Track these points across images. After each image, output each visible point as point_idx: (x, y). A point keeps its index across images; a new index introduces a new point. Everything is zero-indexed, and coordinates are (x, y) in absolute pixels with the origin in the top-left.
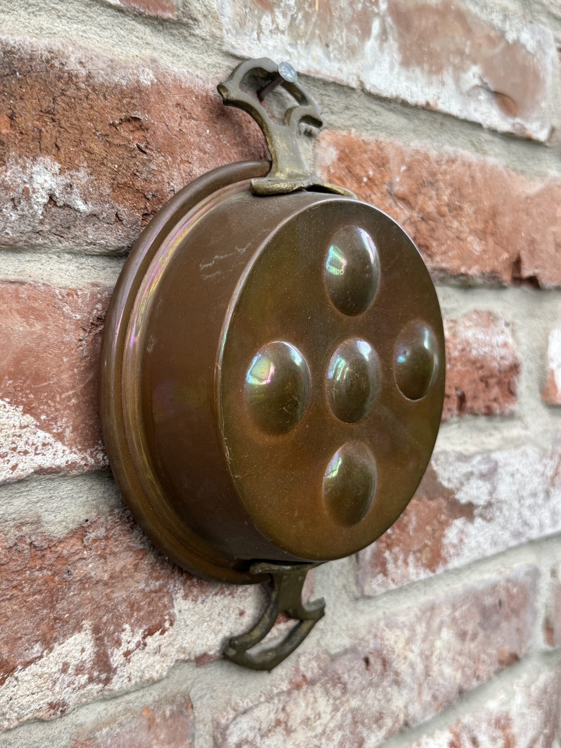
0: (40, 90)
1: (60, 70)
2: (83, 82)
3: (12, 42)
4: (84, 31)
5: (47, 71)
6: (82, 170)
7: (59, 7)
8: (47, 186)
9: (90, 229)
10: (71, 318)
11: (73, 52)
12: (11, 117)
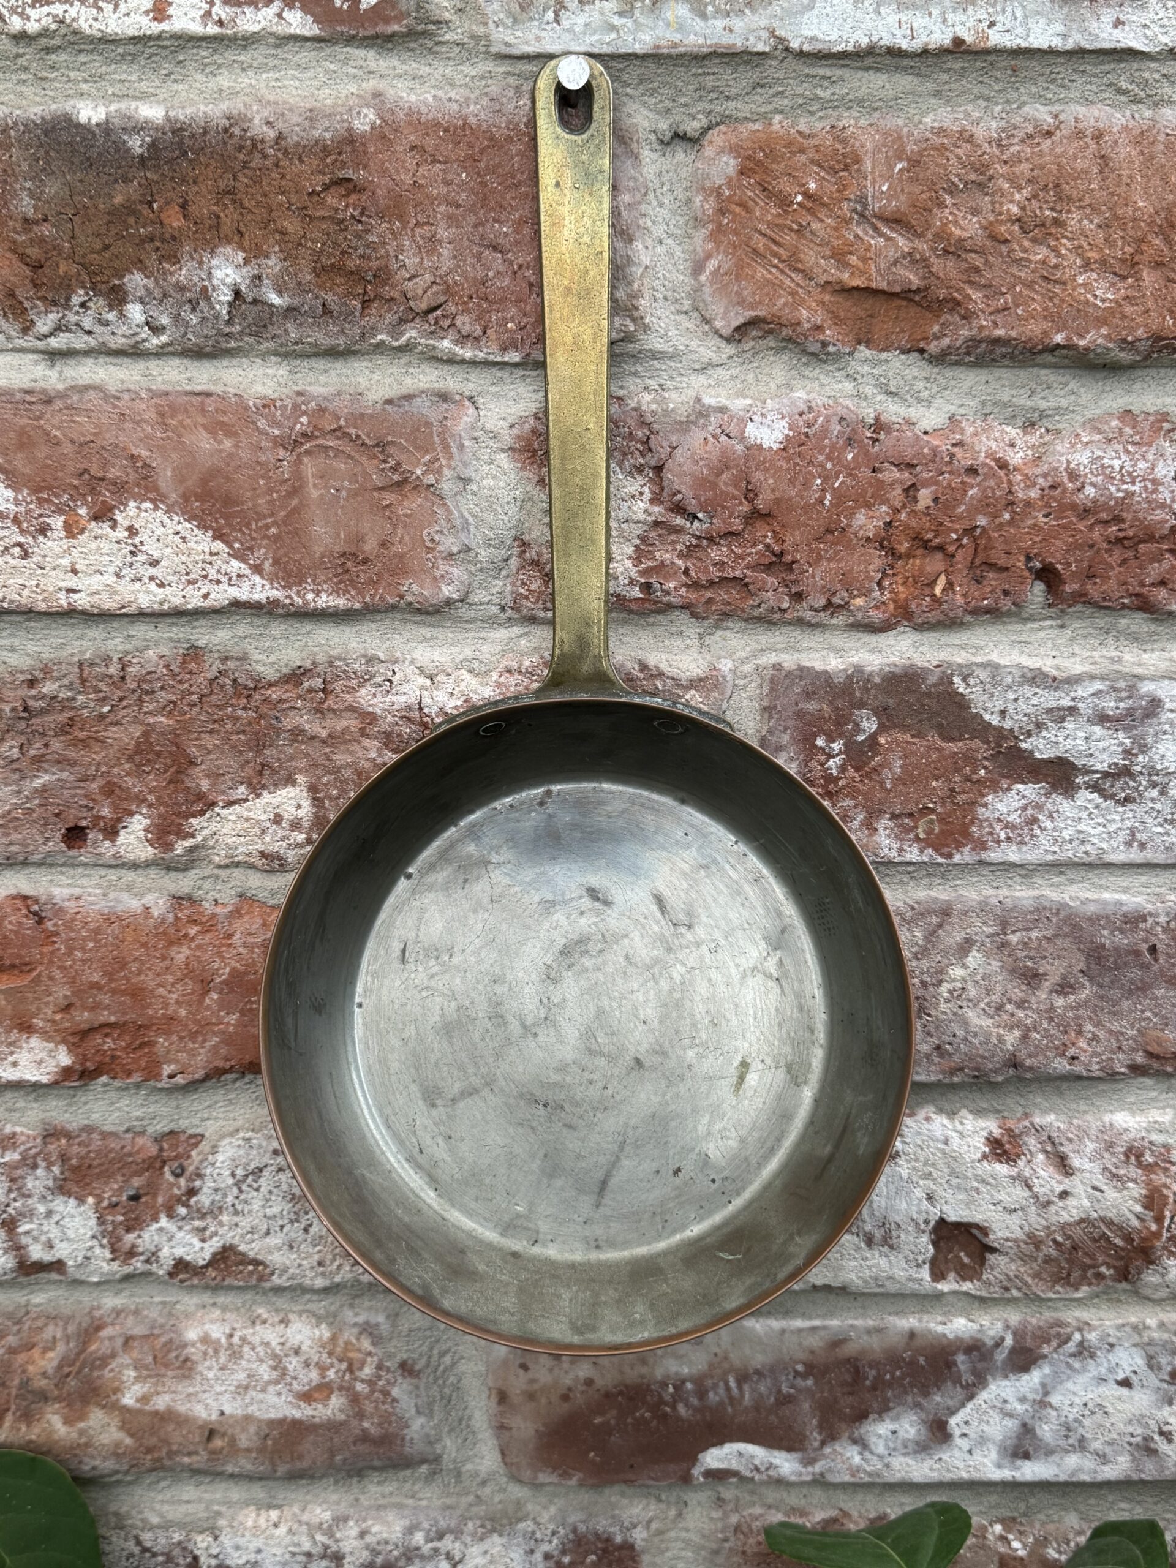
0: (216, 168)
1: (241, 137)
2: (272, 147)
3: (182, 118)
4: (277, 80)
5: (225, 143)
6: (273, 256)
7: (242, 58)
8: (229, 280)
9: (290, 326)
10: (268, 434)
11: (258, 112)
12: (183, 206)
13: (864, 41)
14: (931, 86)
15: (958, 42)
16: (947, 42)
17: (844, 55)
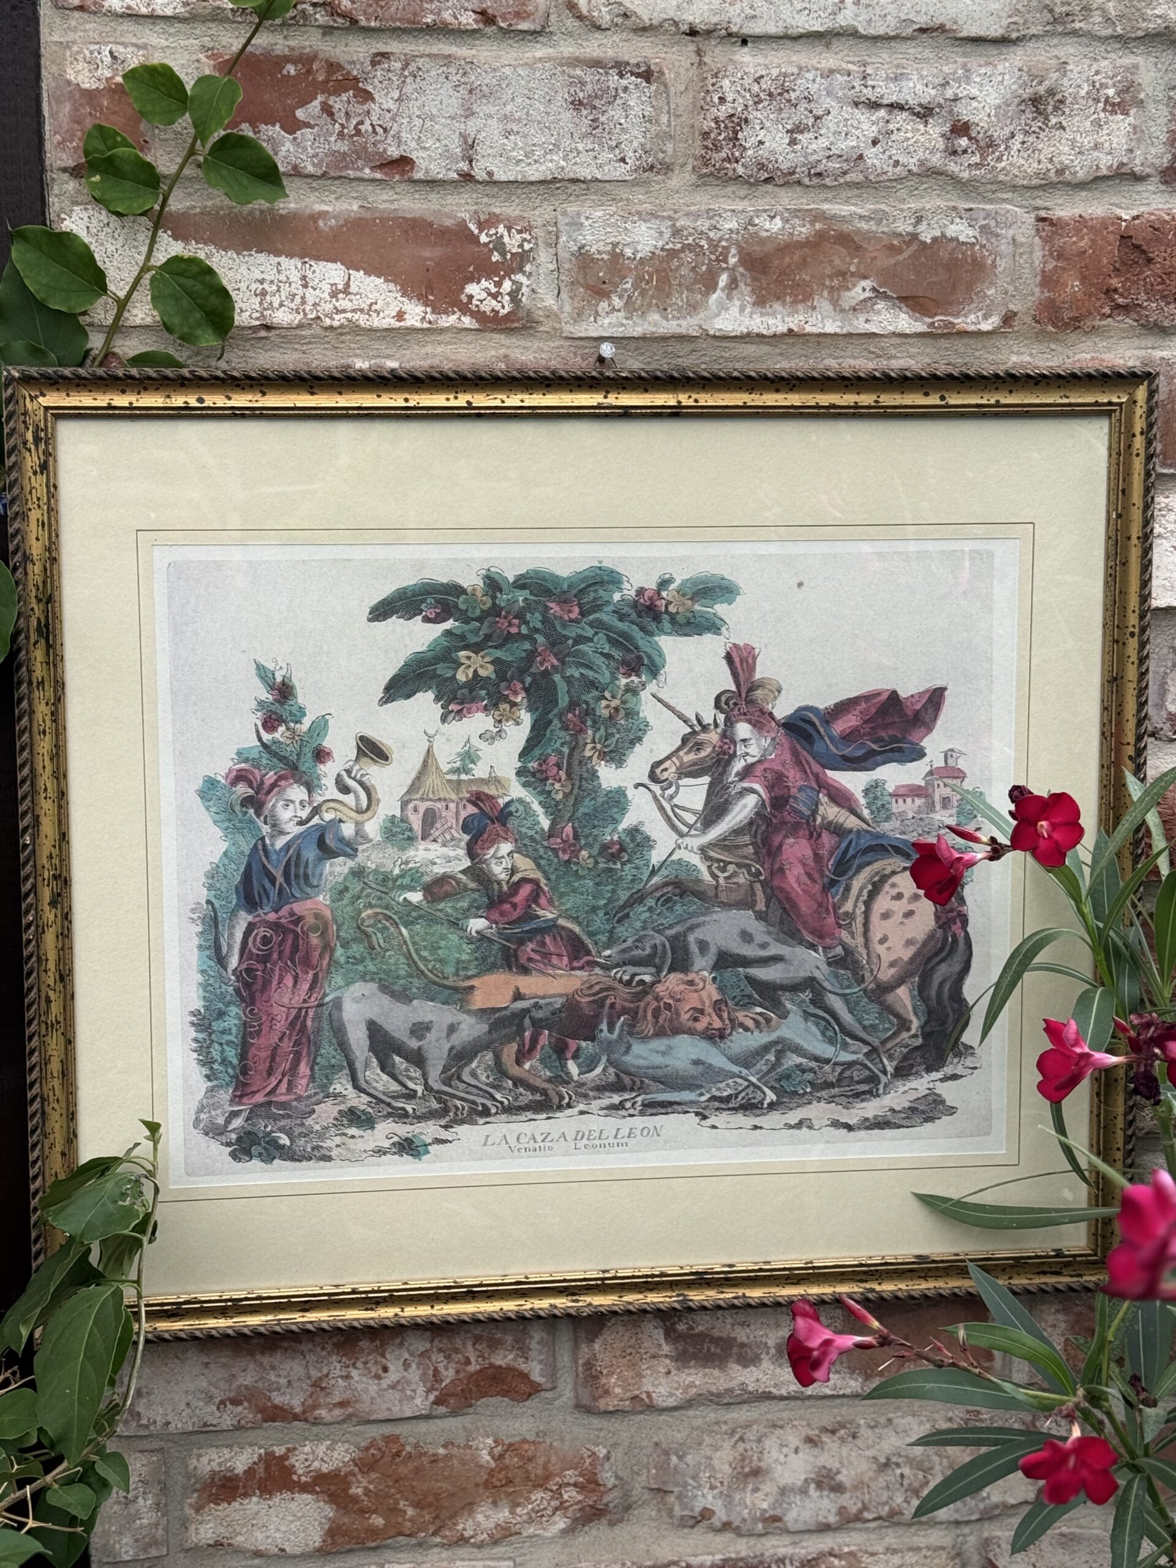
13: (745, 331)
14: (778, 351)
15: (790, 331)
16: (785, 330)
17: (736, 337)
